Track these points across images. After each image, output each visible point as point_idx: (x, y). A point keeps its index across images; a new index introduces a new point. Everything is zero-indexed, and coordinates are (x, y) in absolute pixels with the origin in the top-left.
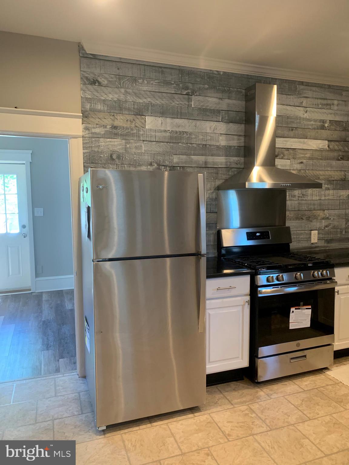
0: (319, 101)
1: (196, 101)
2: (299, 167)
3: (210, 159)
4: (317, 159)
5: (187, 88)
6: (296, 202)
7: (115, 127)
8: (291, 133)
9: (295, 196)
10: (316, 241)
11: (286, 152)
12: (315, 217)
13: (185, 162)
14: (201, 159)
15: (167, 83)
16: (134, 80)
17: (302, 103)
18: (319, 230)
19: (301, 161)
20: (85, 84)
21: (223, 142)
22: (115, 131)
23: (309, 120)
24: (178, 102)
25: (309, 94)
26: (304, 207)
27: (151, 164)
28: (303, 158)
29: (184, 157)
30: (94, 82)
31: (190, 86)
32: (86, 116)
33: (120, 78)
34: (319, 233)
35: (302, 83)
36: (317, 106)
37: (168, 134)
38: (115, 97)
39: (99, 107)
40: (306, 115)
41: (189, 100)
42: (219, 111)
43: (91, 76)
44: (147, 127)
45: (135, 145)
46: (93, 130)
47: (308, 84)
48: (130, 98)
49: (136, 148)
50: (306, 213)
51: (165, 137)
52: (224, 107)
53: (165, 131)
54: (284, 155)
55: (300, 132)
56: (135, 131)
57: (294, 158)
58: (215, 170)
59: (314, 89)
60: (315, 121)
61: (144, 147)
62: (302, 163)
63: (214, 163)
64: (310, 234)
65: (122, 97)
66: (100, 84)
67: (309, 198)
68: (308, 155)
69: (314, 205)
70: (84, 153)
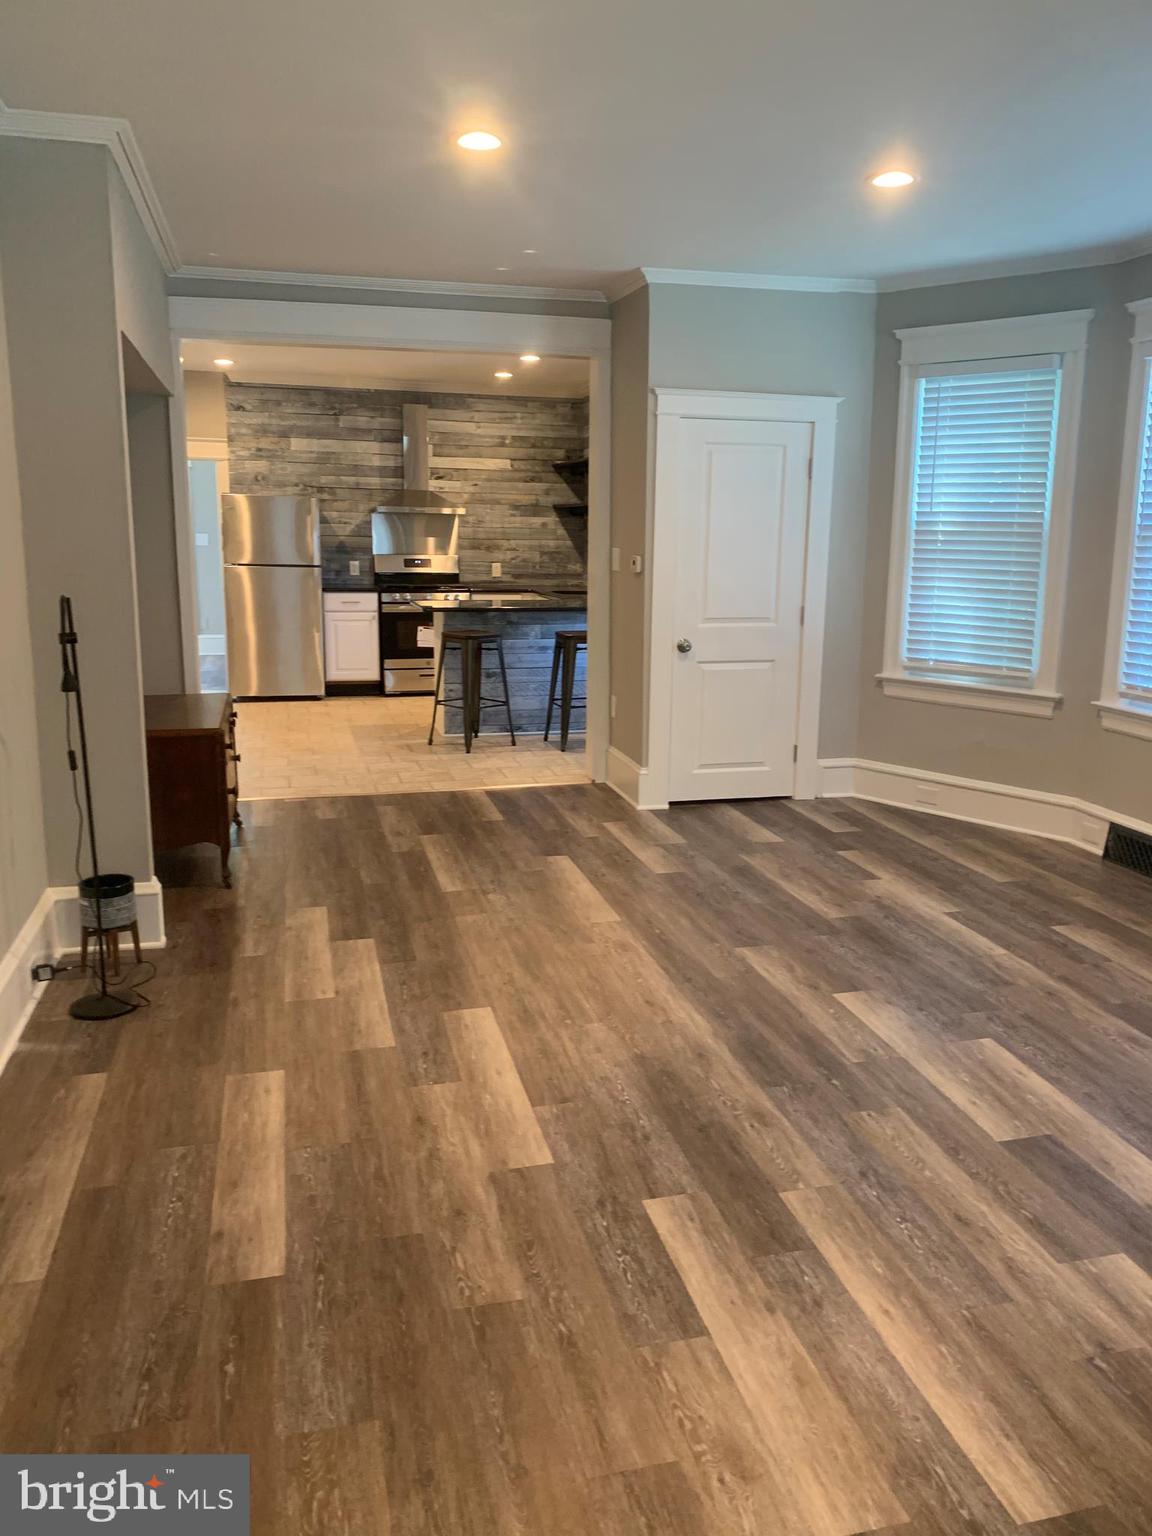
0: (497, 415)
1: (344, 421)
2: (472, 489)
3: (362, 480)
4: (497, 481)
5: (333, 408)
6: (470, 530)
7: (259, 450)
8: (461, 452)
9: (468, 523)
10: (499, 575)
11: (454, 473)
12: (498, 548)
13: (335, 483)
14: (352, 480)
15: (312, 405)
16: (278, 403)
17: (473, 418)
18: (503, 562)
19: (475, 482)
20: (229, 410)
21: (376, 462)
22: (260, 453)
23: (485, 437)
24: (325, 423)
25: (481, 407)
26: (482, 536)
27: (297, 485)
28: (476, 479)
29: (333, 477)
30: (239, 408)
31: (337, 405)
32: (231, 439)
33: (264, 402)
34: (502, 567)
35: (471, 396)
36: (493, 421)
37: (314, 455)
38: (260, 421)
39: (244, 431)
40: (479, 431)
41: (337, 420)
42: (370, 431)
43: (235, 403)
44: (293, 448)
45: (280, 466)
46: (238, 453)
47: (480, 397)
48: (274, 421)
49: (282, 469)
50: (486, 542)
51: (310, 458)
52: (377, 426)
53: (311, 452)
54: (452, 476)
55: (472, 450)
56: (279, 453)
57: (466, 480)
58: (368, 492)
59: (489, 401)
60: (492, 437)
61: (290, 468)
62: (476, 485)
63: (369, 484)
64: (491, 566)
65: (267, 421)
66: (244, 409)
67: (488, 525)
68: (484, 477)
69: (495, 533)
70: (231, 475)
